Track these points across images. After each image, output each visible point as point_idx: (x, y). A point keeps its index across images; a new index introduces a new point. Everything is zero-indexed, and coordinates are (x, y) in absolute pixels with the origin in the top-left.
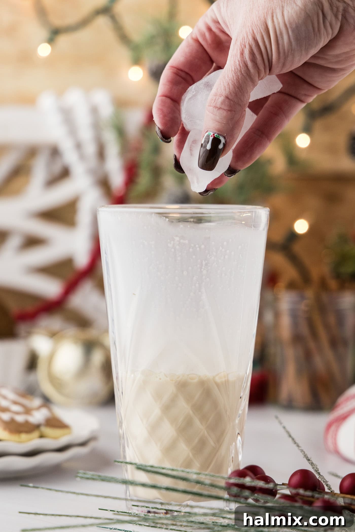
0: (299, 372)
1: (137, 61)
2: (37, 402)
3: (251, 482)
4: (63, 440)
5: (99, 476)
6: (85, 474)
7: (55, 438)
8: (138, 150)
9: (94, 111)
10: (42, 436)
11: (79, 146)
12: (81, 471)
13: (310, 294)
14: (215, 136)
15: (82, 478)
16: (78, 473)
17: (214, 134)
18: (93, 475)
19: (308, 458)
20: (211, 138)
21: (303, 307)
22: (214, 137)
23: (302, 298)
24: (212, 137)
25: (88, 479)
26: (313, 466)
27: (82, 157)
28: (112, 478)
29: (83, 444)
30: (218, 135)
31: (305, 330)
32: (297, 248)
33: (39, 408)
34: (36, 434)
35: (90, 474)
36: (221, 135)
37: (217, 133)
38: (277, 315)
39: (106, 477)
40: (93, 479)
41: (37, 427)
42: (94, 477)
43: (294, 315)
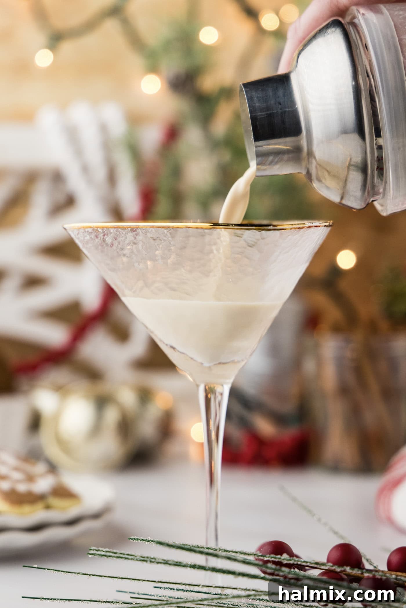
1: (153, 69)
2: (40, 468)
5: (115, 553)
6: (97, 550)
7: (63, 509)
9: (103, 129)
10: (48, 507)
11: (85, 169)
12: (93, 548)
13: (358, 337)
15: (94, 555)
16: (90, 550)
18: (107, 552)
21: (348, 354)
23: (348, 341)
28: (130, 555)
29: (96, 516)
31: (351, 379)
32: (344, 285)
33: (42, 476)
34: (40, 506)
35: (104, 551)
38: (320, 363)
39: (123, 554)
41: (42, 497)
43: (340, 362)
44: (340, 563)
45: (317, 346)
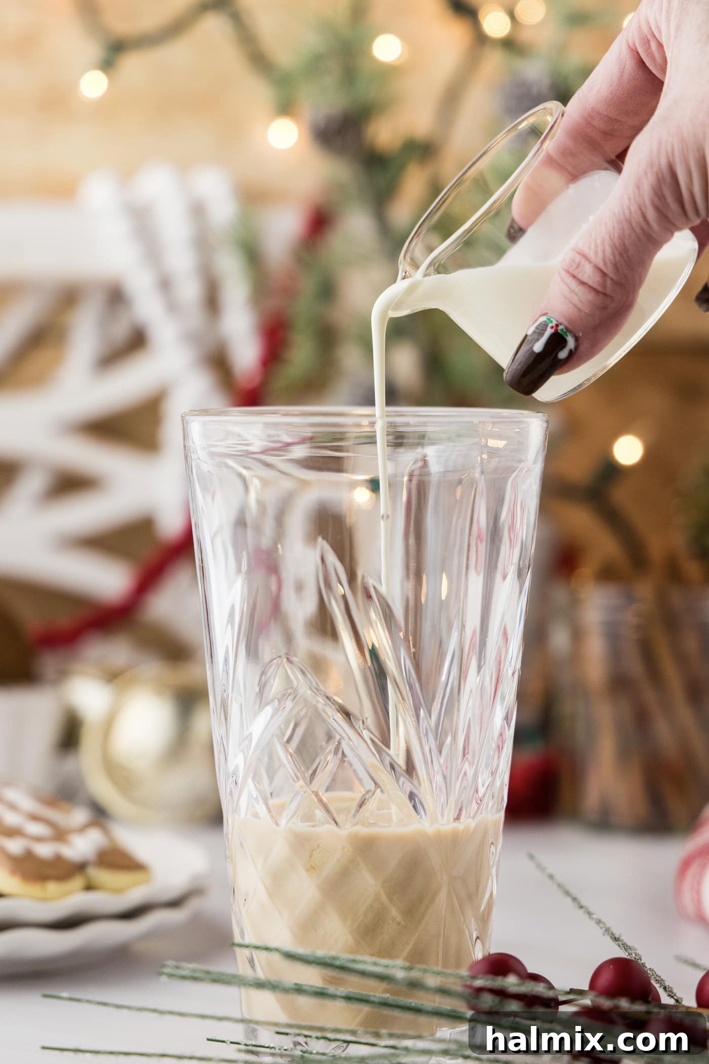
0: (624, 754)
1: (285, 108)
2: (79, 816)
3: (519, 985)
4: (134, 896)
5: (208, 972)
6: (177, 967)
7: (118, 891)
8: (289, 292)
9: (198, 211)
10: (89, 887)
11: (165, 284)
12: (170, 963)
13: (645, 590)
14: (559, 331)
15: (171, 976)
16: (163, 966)
17: (557, 326)
18: (194, 971)
19: (614, 935)
20: (549, 332)
21: (630, 618)
22: (556, 330)
23: (630, 598)
24: (552, 331)
25: (183, 978)
26: (629, 951)
27: (172, 307)
28: (235, 976)
29: (175, 903)
30: (565, 330)
31: (635, 666)
32: (621, 495)
33: (83, 829)
34: (77, 882)
35: (189, 969)
36: (571, 332)
37: (564, 325)
38: (577, 635)
39: (223, 974)
40: (194, 979)
41: (80, 868)
42: (197, 975)
43: (612, 635)
44: (612, 992)
45: (575, 602)
